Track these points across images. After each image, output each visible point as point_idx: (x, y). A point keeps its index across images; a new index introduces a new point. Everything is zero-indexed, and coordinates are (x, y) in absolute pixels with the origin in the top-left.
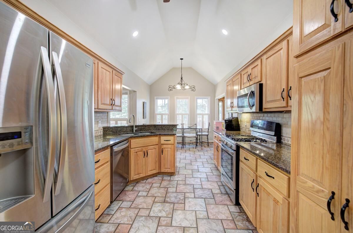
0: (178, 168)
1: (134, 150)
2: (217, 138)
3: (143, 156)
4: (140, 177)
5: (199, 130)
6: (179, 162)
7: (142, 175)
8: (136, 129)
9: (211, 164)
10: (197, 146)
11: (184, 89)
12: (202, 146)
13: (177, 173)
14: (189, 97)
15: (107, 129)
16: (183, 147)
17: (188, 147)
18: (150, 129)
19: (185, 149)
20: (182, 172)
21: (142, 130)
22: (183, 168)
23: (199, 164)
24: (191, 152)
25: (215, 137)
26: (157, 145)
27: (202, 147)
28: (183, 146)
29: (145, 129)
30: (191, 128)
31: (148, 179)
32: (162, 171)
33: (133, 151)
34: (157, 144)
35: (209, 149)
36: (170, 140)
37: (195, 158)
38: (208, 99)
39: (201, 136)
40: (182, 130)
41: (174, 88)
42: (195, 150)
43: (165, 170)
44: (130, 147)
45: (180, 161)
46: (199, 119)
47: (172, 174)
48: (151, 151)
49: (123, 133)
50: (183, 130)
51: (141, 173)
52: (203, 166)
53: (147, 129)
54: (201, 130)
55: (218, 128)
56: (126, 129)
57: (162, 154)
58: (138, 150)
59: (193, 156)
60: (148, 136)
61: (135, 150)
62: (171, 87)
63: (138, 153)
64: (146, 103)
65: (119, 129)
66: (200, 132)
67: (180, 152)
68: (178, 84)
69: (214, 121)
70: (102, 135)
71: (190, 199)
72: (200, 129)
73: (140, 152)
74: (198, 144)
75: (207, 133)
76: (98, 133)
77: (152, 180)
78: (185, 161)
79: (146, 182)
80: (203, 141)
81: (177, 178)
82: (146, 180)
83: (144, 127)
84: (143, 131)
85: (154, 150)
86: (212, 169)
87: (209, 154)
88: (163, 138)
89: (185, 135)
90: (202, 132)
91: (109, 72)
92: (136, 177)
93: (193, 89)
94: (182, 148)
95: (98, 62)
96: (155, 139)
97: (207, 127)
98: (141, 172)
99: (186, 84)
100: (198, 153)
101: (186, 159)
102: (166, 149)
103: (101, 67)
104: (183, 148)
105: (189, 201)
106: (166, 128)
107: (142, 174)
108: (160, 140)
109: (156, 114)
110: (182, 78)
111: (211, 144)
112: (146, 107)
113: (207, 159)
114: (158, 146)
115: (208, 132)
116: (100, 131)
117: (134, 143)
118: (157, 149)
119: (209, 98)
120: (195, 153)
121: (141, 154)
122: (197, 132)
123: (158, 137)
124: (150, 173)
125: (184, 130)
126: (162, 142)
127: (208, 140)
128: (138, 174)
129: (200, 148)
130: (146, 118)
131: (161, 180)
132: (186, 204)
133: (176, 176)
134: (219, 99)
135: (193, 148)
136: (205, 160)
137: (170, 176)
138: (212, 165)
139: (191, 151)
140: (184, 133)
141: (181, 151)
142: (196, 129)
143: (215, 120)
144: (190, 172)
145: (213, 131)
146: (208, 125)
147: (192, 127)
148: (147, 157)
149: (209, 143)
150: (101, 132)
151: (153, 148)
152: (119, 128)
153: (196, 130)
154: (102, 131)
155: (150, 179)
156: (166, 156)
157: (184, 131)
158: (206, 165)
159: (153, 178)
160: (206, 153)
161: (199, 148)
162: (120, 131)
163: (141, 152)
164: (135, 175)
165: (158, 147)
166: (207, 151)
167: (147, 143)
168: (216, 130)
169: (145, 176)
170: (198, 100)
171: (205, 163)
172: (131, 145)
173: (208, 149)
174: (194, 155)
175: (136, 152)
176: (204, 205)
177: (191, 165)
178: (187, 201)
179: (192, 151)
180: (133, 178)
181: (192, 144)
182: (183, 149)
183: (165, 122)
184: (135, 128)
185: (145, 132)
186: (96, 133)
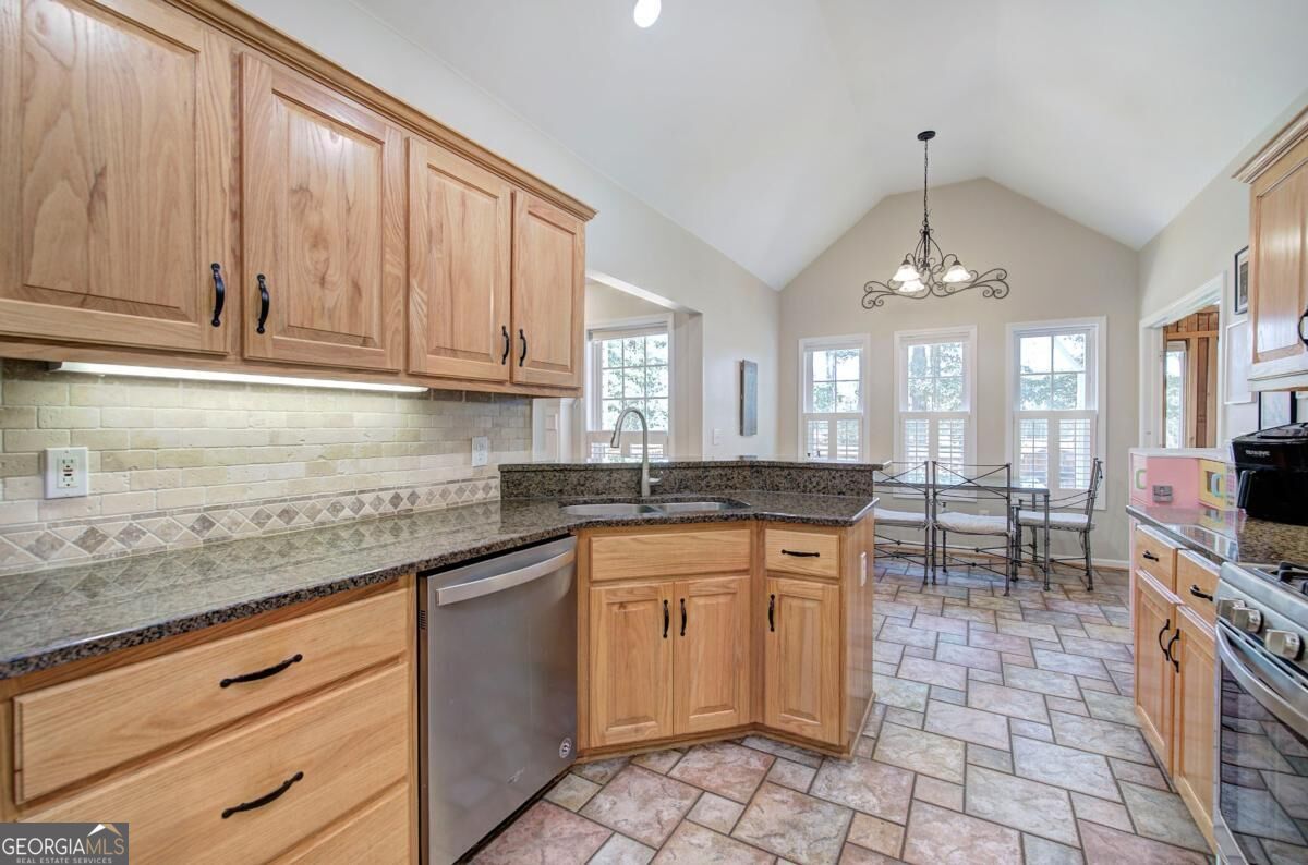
0: (878, 710)
1: (608, 592)
2: (1166, 566)
3: (662, 627)
4: (640, 737)
5: (1027, 498)
6: (891, 670)
7: (651, 730)
8: (653, 480)
9: (1108, 727)
10: (1015, 580)
11: (942, 292)
12: (1047, 583)
13: (864, 749)
14: (974, 331)
15: (517, 476)
16: (930, 580)
17: (962, 581)
18: (731, 483)
19: (940, 591)
20: (901, 747)
21: (686, 487)
22: (910, 715)
23: (1025, 708)
24: (974, 616)
25: (1148, 556)
26: (745, 571)
27: (1047, 589)
28: (930, 574)
29: (703, 483)
30: (978, 488)
31: (691, 748)
32: (770, 722)
33: (603, 594)
34: (745, 567)
35: (1094, 609)
36: (817, 555)
37: (997, 660)
38: (1087, 330)
39: (1041, 532)
40: (926, 494)
41: (894, 294)
42: (999, 603)
43: (788, 722)
44: (590, 576)
45: (899, 665)
46: (1032, 444)
47: (826, 754)
48: (706, 606)
49: (593, 497)
50: (931, 491)
51: (646, 718)
52: (1045, 732)
53: (713, 483)
54: (1040, 498)
55: (1162, 495)
56: (610, 482)
57: (772, 629)
58: (631, 591)
59: (983, 642)
60: (705, 521)
61: (614, 593)
62: (876, 287)
63: (631, 608)
64: (755, 365)
65: (574, 478)
66: (1034, 508)
67: (910, 605)
68: (906, 262)
69: (1132, 450)
70: (496, 502)
72: (1034, 492)
73: (641, 607)
74: (1023, 573)
75: (1082, 519)
76: (473, 492)
77: (707, 765)
78: (930, 666)
79: (675, 773)
80: (1051, 556)
81: (858, 786)
82: (675, 756)
83: (699, 472)
84: (692, 491)
85: (722, 600)
86: (1119, 767)
87: (1095, 644)
88: (778, 541)
89: (945, 518)
90: (1047, 510)
91: (490, 195)
92: (622, 734)
93: (997, 285)
94: (925, 583)
95: (407, 140)
96: (731, 543)
97: (1082, 482)
98: (651, 714)
99: (950, 260)
100: (1017, 628)
101: (939, 657)
102: (795, 603)
103: (430, 166)
104: (934, 583)
106: (815, 480)
107: (653, 723)
108: (758, 550)
109: (804, 416)
110: (926, 233)
111: (1108, 583)
112: (754, 384)
113: (1083, 683)
114: (746, 578)
115: (1089, 511)
116: (481, 484)
117: (610, 555)
118: (744, 598)
119: (1098, 326)
120: (1000, 621)
121: (649, 614)
122: (1011, 514)
123: (747, 532)
124: (699, 722)
125: (935, 494)
126: (774, 560)
127: (1087, 558)
128: (633, 720)
129: (1036, 596)
130: (753, 431)
131: (758, 781)
133: (853, 774)
134: (1166, 328)
135: (992, 589)
136: (1068, 688)
137: (816, 762)
138: (1120, 735)
139: (977, 607)
140: (940, 508)
141: (916, 600)
142: (1009, 489)
143: (1137, 445)
144: (954, 761)
145: (1128, 511)
146: (1089, 471)
147: (983, 483)
148: (683, 634)
149: (1094, 573)
150: (487, 488)
151: (721, 591)
152: (573, 474)
153: (1008, 498)
154: (497, 482)
155: (699, 755)
156: (793, 639)
157: (938, 497)
158: (1073, 729)
159: (718, 755)
160: (1069, 632)
161: (1029, 593)
162: (580, 487)
163: (649, 606)
164: (618, 723)
165: (747, 585)
166: (1081, 622)
167: (685, 560)
168: (1148, 510)
169: (668, 734)
170: (1026, 342)
171: (1066, 706)
172: (595, 566)
173: (1085, 607)
174: (995, 641)
175: (622, 605)
177: (966, 704)
179: (984, 610)
180: (603, 737)
181: (988, 567)
182: (929, 589)
183: (849, 453)
184: (651, 476)
185: (699, 500)
186: (461, 491)
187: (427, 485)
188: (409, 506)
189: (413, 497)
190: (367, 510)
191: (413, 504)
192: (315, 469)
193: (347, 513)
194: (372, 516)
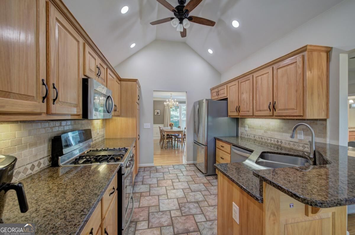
71: (174, 208)
76: (298, 146)
105: (175, 206)
116: (301, 145)
132: (177, 203)
150: (304, 147)
176: (161, 204)
178: (177, 206)
186: (294, 145)
187: (284, 140)
188: (280, 144)
189: (281, 142)
190: (272, 142)
191: (281, 144)
192: (265, 132)
193: (269, 141)
194: (273, 143)
